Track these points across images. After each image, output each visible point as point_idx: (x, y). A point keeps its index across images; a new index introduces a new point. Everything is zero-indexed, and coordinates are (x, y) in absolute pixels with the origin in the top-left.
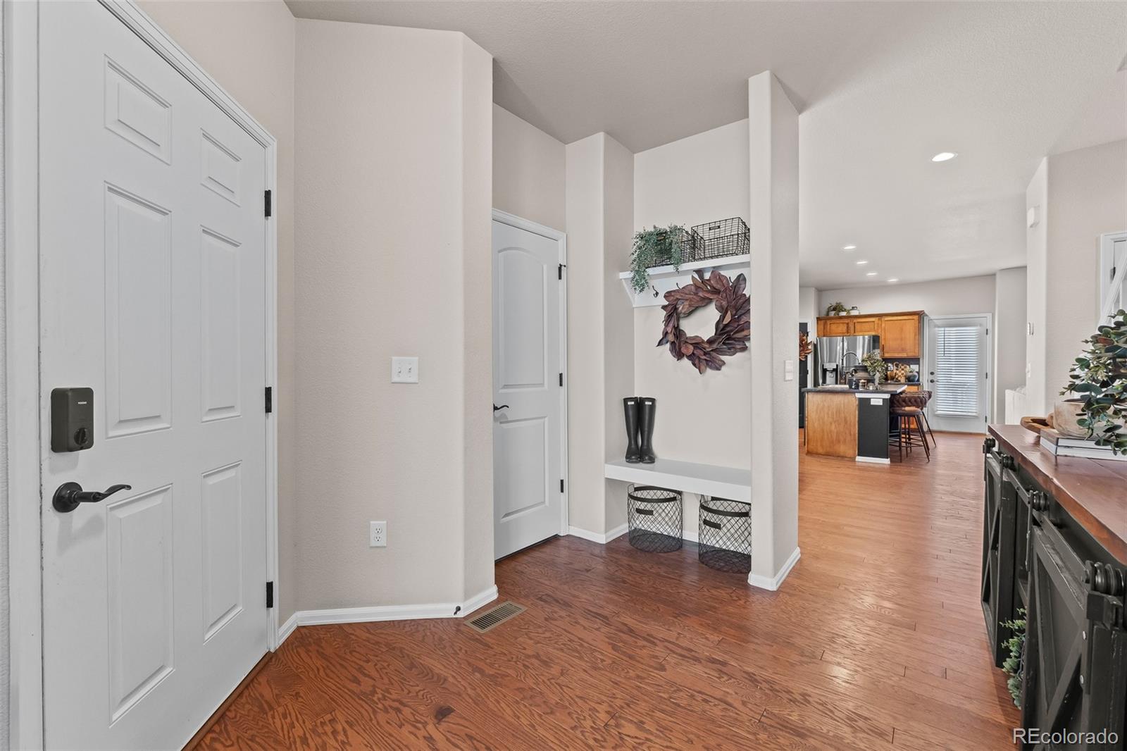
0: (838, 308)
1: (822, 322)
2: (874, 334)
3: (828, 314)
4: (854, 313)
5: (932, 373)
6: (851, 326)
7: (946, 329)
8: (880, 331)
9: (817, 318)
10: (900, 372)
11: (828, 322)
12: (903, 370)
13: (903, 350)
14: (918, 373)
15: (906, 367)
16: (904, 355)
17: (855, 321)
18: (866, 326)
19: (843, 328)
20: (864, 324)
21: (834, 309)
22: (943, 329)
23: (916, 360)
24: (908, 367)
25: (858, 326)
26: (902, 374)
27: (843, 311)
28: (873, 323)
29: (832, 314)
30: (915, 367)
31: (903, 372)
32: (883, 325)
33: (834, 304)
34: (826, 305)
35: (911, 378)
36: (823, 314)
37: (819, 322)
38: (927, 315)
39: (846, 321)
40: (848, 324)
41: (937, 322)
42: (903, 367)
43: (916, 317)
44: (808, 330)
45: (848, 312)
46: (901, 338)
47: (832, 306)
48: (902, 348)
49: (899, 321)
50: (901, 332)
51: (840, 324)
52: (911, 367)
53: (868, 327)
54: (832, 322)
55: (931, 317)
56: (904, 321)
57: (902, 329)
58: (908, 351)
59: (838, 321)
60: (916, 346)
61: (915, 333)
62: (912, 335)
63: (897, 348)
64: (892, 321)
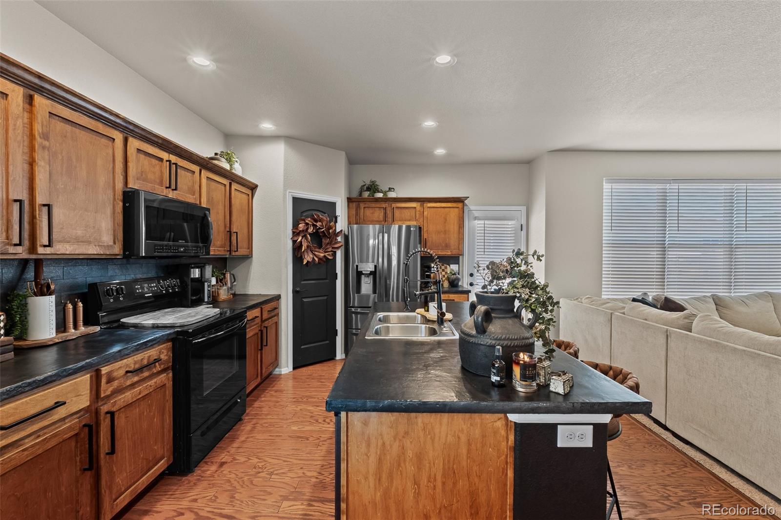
0: (372, 188)
1: (353, 205)
3: (360, 194)
4: (392, 195)
5: (472, 275)
6: (390, 212)
7: (486, 222)
9: (348, 198)
11: (362, 205)
12: (444, 271)
13: (447, 246)
14: (459, 274)
16: (449, 253)
17: (394, 205)
18: (407, 214)
19: (379, 214)
20: (404, 210)
21: (368, 189)
22: (482, 222)
23: (456, 259)
24: (448, 266)
25: (397, 213)
26: (444, 277)
27: (379, 192)
28: (413, 211)
29: (366, 194)
30: (454, 267)
31: (444, 274)
32: (426, 213)
33: (368, 183)
34: (358, 185)
36: (355, 194)
37: (350, 204)
38: (467, 203)
39: (384, 205)
40: (385, 209)
41: (476, 214)
42: (443, 267)
43: (458, 205)
44: (337, 216)
45: (385, 193)
46: (445, 231)
47: (365, 185)
48: (446, 244)
49: (442, 209)
50: (445, 223)
51: (376, 209)
52: (451, 268)
53: (409, 214)
54: (366, 206)
55: (472, 208)
56: (448, 209)
57: (446, 220)
58: (452, 248)
59: (373, 205)
60: (461, 242)
61: (459, 225)
62: (456, 228)
63: (440, 244)
64: (435, 209)
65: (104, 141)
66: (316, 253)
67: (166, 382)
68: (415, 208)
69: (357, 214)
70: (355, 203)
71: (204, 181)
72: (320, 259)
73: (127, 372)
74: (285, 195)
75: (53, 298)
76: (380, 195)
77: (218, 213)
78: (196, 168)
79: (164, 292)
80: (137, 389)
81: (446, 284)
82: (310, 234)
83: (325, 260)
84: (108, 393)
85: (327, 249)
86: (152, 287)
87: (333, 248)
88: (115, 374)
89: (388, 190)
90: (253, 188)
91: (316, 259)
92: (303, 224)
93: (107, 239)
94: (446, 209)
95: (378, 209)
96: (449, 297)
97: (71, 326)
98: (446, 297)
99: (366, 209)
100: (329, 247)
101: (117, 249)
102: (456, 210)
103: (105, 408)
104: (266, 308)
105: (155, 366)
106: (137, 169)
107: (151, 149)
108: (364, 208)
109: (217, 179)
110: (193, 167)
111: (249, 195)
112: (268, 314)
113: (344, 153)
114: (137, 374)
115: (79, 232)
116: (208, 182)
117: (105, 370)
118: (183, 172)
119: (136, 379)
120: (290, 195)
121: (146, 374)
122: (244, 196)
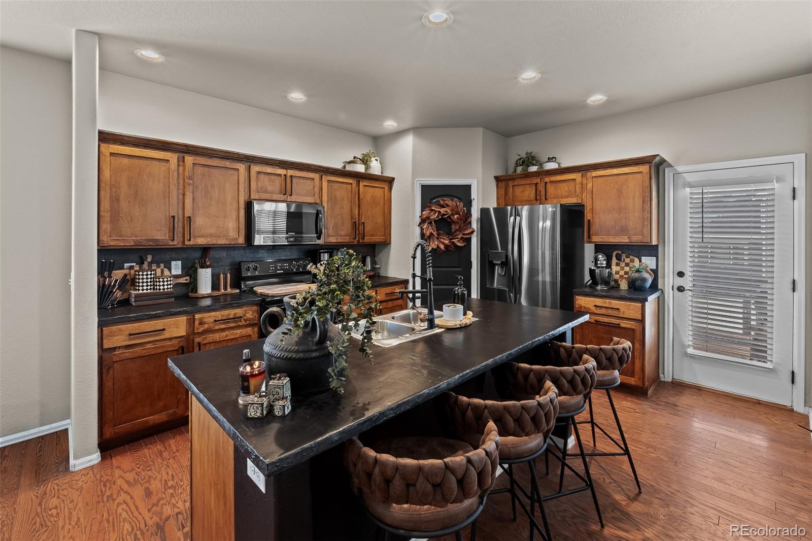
1: (502, 184)
2: (572, 200)
3: (514, 171)
4: (550, 166)
5: (681, 274)
6: (541, 188)
7: (707, 190)
8: (584, 194)
9: (498, 179)
10: (622, 269)
11: (511, 184)
12: (627, 265)
13: (624, 231)
14: (655, 272)
15: (632, 261)
16: (624, 240)
17: (547, 180)
18: (564, 188)
19: (530, 192)
20: (560, 185)
21: (523, 163)
22: (699, 190)
23: (653, 251)
24: (637, 260)
25: (551, 189)
26: (626, 273)
27: (534, 165)
28: (572, 183)
29: (519, 169)
30: (649, 262)
31: (627, 269)
32: (590, 185)
33: (524, 155)
34: (514, 158)
35: (638, 283)
36: (511, 171)
37: (500, 184)
38: (670, 166)
39: (536, 181)
40: (537, 185)
41: (690, 178)
42: (627, 260)
43: (644, 168)
44: (472, 198)
45: (541, 165)
46: (620, 209)
47: (520, 159)
48: (622, 226)
49: (615, 177)
50: (619, 196)
51: (526, 186)
52: (643, 261)
53: (567, 189)
54: (515, 183)
55: (680, 169)
56: (625, 176)
57: (621, 192)
58: (632, 232)
59: (523, 182)
60: (646, 223)
61: (643, 198)
62: (638, 202)
63: (612, 226)
64: (604, 178)
65: (231, 172)
66: (441, 240)
67: (250, 334)
68: (574, 180)
69: (506, 194)
70: (504, 182)
71: (325, 184)
72: (446, 246)
73: (215, 321)
74: (413, 184)
75: (209, 270)
76: (534, 169)
77: (343, 208)
78: (316, 176)
79: (295, 270)
80: (225, 334)
81: (624, 285)
82: (435, 221)
83: (453, 246)
84: (200, 330)
85: (456, 235)
86: (285, 266)
87: (463, 234)
88: (206, 320)
89: (547, 160)
90: (390, 181)
91: (442, 247)
92: (428, 211)
93: (233, 234)
94: (621, 177)
95: (528, 186)
96: (610, 303)
97: (222, 288)
98: (606, 302)
99: (516, 187)
100: (457, 233)
101: (241, 240)
102: (638, 176)
103: (197, 340)
104: (382, 291)
105: (241, 321)
106: (257, 185)
107: (269, 170)
108: (513, 186)
109: (341, 180)
110: (311, 175)
111: (384, 188)
112: (387, 296)
113: (481, 130)
114: (224, 323)
115: (213, 231)
116: (330, 184)
117: (197, 316)
118: (302, 180)
119: (223, 326)
120: (418, 183)
121: (233, 325)
122: (377, 189)
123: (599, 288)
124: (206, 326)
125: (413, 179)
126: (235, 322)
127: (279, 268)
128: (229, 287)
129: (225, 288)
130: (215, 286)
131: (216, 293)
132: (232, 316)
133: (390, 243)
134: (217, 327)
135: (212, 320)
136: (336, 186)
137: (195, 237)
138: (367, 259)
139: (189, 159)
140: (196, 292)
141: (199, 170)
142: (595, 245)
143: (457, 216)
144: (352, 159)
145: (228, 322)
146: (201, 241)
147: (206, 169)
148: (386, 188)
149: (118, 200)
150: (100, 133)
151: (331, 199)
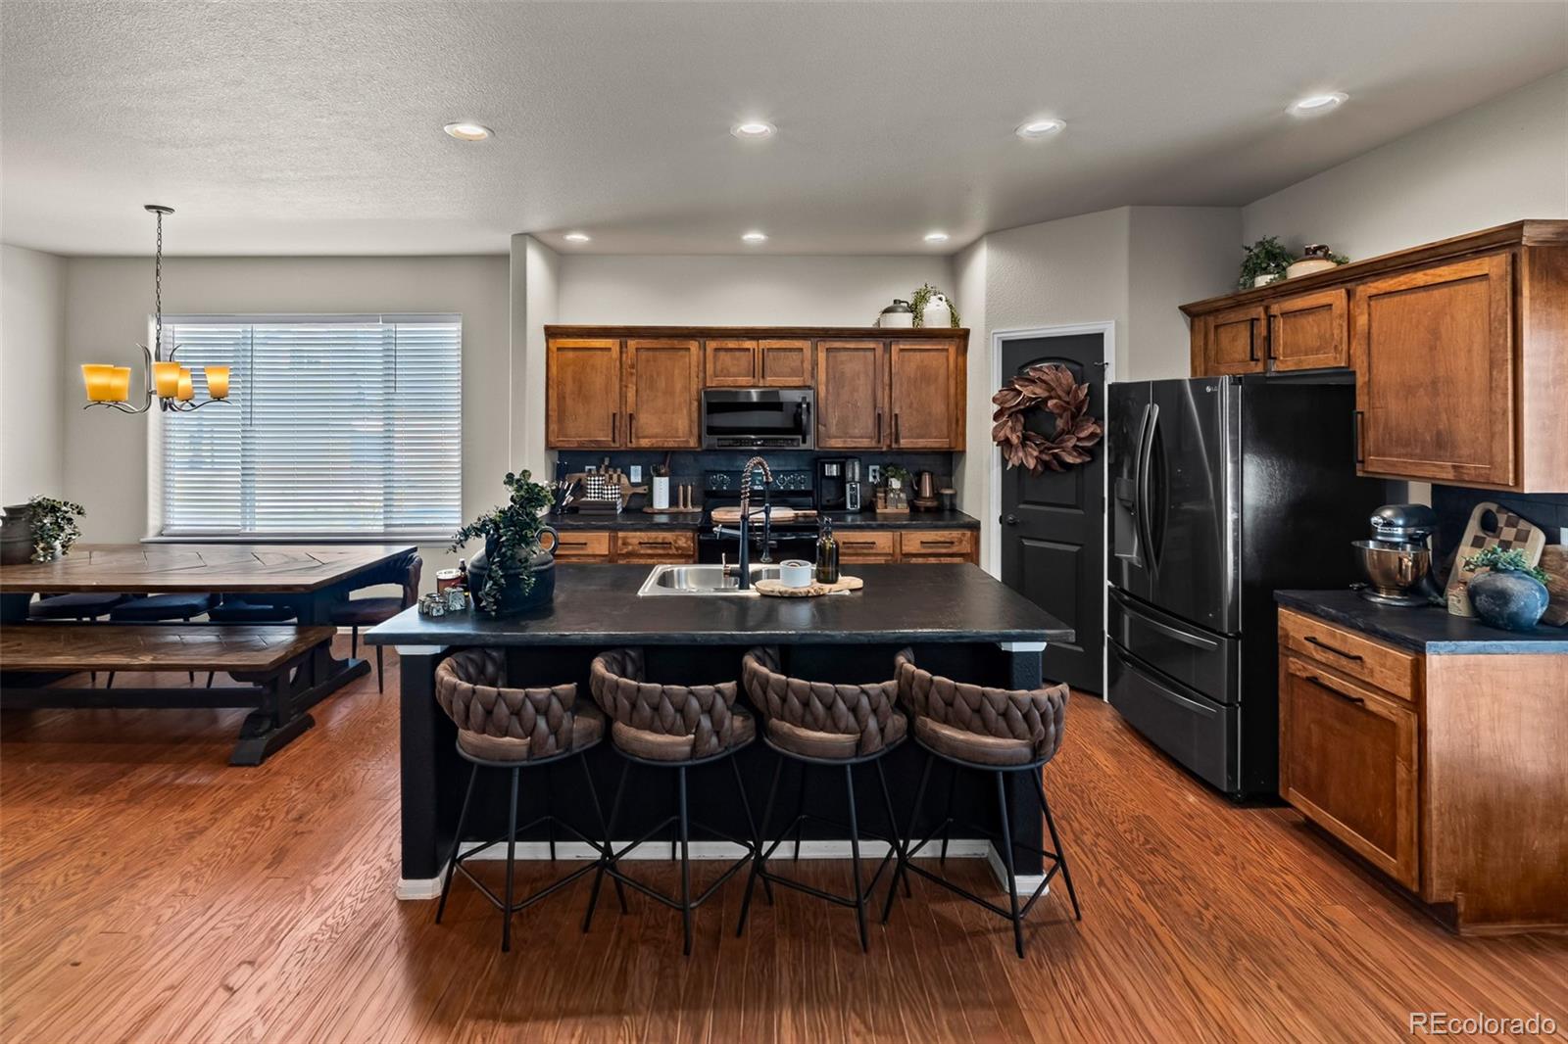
2: (1326, 361)
6: (1262, 328)
8: (1354, 344)
9: (1189, 312)
11: (1211, 322)
13: (1444, 445)
15: (1525, 536)
16: (1444, 471)
17: (1274, 309)
18: (1310, 328)
25: (1279, 331)
28: (1323, 317)
37: (1195, 323)
39: (1254, 312)
40: (1257, 323)
42: (1510, 534)
43: (1494, 265)
44: (1105, 361)
46: (1434, 383)
48: (1439, 433)
49: (1422, 295)
50: (1433, 348)
51: (1239, 325)
53: (1315, 330)
54: (1220, 321)
56: (1445, 290)
57: (1435, 334)
58: (1465, 451)
61: (1492, 351)
62: (1480, 367)
63: (1416, 430)
64: (1396, 299)
65: (681, 353)
68: (1328, 306)
69: (1206, 346)
70: (1202, 318)
71: (822, 356)
73: (639, 543)
74: (987, 340)
75: (664, 480)
76: (1264, 281)
77: (857, 391)
78: (807, 345)
79: (782, 487)
80: (651, 561)
82: (1018, 412)
83: (1055, 463)
84: (624, 552)
87: (1079, 439)
88: (629, 541)
89: (1302, 255)
90: (964, 336)
92: (1006, 392)
93: (682, 434)
94: (1436, 293)
95: (1242, 326)
96: (1344, 639)
97: (680, 503)
98: (1334, 636)
99: (1221, 329)
100: (1068, 435)
101: (692, 443)
102: (1477, 288)
104: (913, 536)
105: (670, 548)
106: (715, 367)
107: (732, 344)
108: (1217, 327)
109: (852, 345)
110: (797, 344)
111: (947, 350)
112: (924, 548)
113: (1126, 209)
114: (651, 548)
115: (657, 430)
116: (831, 354)
117: (621, 534)
118: (783, 354)
119: (650, 552)
120: (996, 340)
121: (660, 552)
122: (932, 353)
123: (1380, 599)
124: (630, 548)
125: (987, 331)
126: (664, 548)
127: (757, 482)
128: (689, 503)
129: (685, 505)
130: (673, 501)
131: (674, 509)
132: (660, 541)
133: (963, 452)
134: (642, 552)
135: (636, 541)
136: (843, 356)
137: (638, 438)
138: (923, 477)
139: (632, 343)
140: (651, 505)
141: (644, 355)
142: (1433, 485)
143: (1055, 401)
144: (891, 304)
145: (656, 548)
146: (645, 443)
147: (651, 353)
148: (952, 350)
149: (564, 398)
150: (547, 329)
151: (835, 377)
